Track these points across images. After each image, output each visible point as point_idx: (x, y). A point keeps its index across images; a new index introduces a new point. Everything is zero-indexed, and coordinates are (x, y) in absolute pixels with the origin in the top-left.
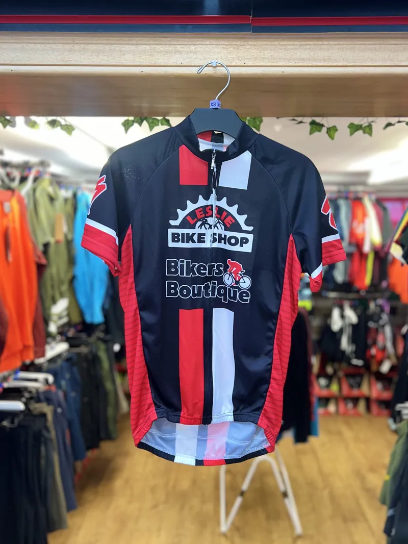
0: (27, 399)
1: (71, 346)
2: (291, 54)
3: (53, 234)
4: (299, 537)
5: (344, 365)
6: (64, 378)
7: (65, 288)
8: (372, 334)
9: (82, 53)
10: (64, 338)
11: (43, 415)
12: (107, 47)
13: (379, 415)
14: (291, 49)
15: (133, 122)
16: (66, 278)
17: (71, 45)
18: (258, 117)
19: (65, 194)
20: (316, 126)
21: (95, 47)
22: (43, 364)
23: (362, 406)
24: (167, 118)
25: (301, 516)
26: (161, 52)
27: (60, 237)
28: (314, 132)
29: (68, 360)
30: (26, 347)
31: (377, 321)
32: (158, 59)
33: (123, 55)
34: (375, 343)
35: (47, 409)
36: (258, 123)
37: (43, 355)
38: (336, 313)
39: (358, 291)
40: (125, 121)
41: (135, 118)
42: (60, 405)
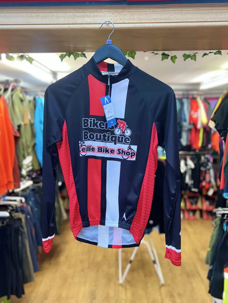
0: (11, 210)
1: (34, 183)
2: (149, 16)
3: (23, 120)
4: (163, 285)
5: (188, 192)
6: (31, 200)
7: (30, 150)
8: (203, 174)
9: (37, 17)
10: (30, 178)
11: (20, 219)
12: (50, 14)
13: (207, 219)
14: (148, 13)
15: (66, 55)
16: (31, 145)
17: (31, 14)
18: (133, 52)
19: (29, 98)
20: (165, 56)
21: (43, 14)
22: (19, 192)
23: (198, 214)
24: (84, 53)
25: (164, 274)
26: (79, 16)
27: (27, 122)
28: (164, 59)
29: (33, 190)
30: (9, 182)
31: (205, 167)
32: (77, 20)
33: (59, 18)
34: (204, 179)
35: (22, 216)
36: (133, 55)
37: (19, 187)
38: (182, 163)
39: (195, 150)
40: (61, 55)
41: (66, 54)
42: (29, 214)
